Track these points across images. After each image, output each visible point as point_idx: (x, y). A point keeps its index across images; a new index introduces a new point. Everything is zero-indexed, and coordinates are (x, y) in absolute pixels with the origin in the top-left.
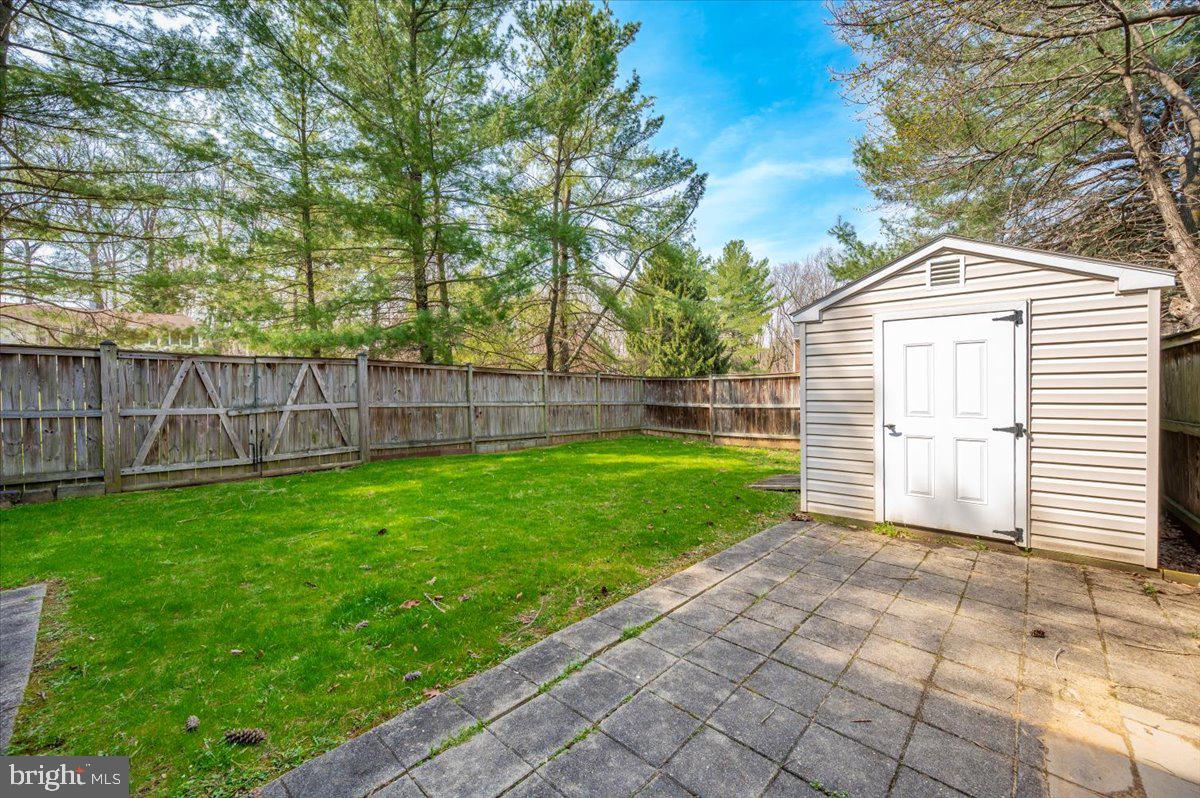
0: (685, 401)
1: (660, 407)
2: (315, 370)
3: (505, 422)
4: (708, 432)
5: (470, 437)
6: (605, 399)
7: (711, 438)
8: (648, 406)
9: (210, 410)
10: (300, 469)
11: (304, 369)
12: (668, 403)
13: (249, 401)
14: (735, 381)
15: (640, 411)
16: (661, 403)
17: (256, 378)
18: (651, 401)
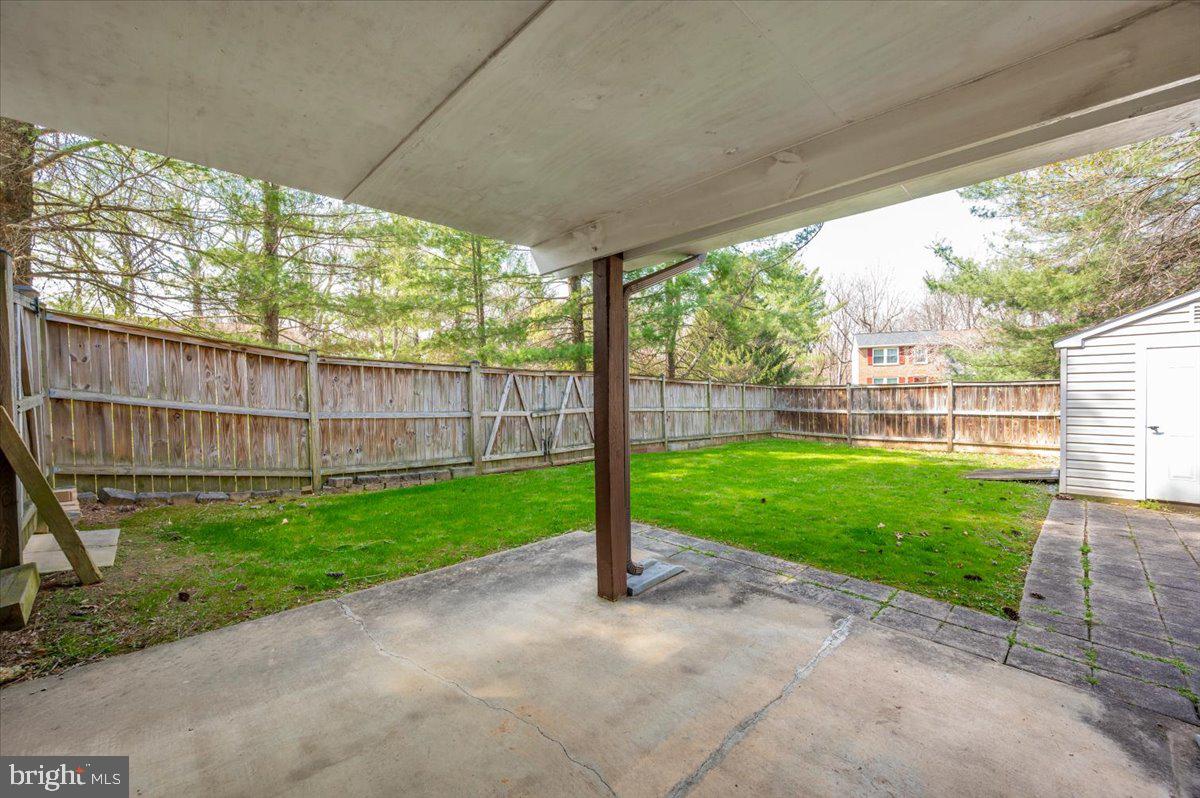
0: (819, 407)
1: (792, 413)
2: (577, 380)
3: (684, 427)
4: (844, 435)
5: (664, 437)
6: (748, 406)
7: (849, 441)
8: (779, 412)
9: (522, 413)
10: (573, 460)
11: (571, 381)
12: (800, 409)
13: (541, 406)
14: (875, 389)
15: (770, 417)
16: (794, 409)
17: (544, 387)
18: (782, 407)
